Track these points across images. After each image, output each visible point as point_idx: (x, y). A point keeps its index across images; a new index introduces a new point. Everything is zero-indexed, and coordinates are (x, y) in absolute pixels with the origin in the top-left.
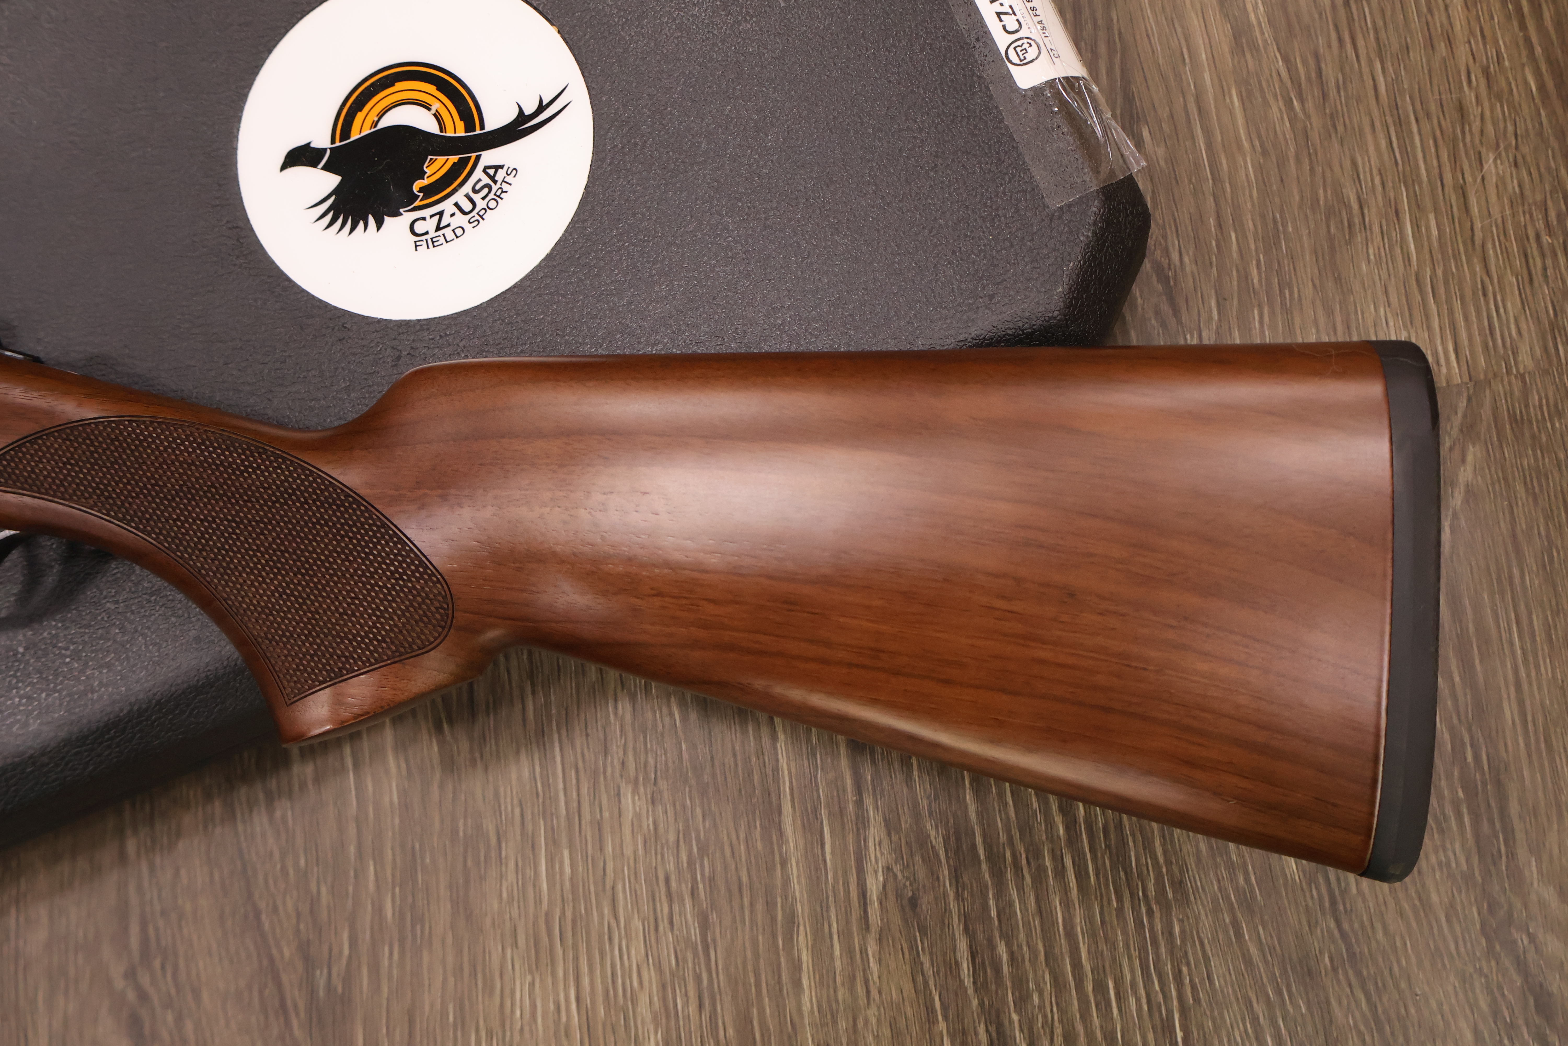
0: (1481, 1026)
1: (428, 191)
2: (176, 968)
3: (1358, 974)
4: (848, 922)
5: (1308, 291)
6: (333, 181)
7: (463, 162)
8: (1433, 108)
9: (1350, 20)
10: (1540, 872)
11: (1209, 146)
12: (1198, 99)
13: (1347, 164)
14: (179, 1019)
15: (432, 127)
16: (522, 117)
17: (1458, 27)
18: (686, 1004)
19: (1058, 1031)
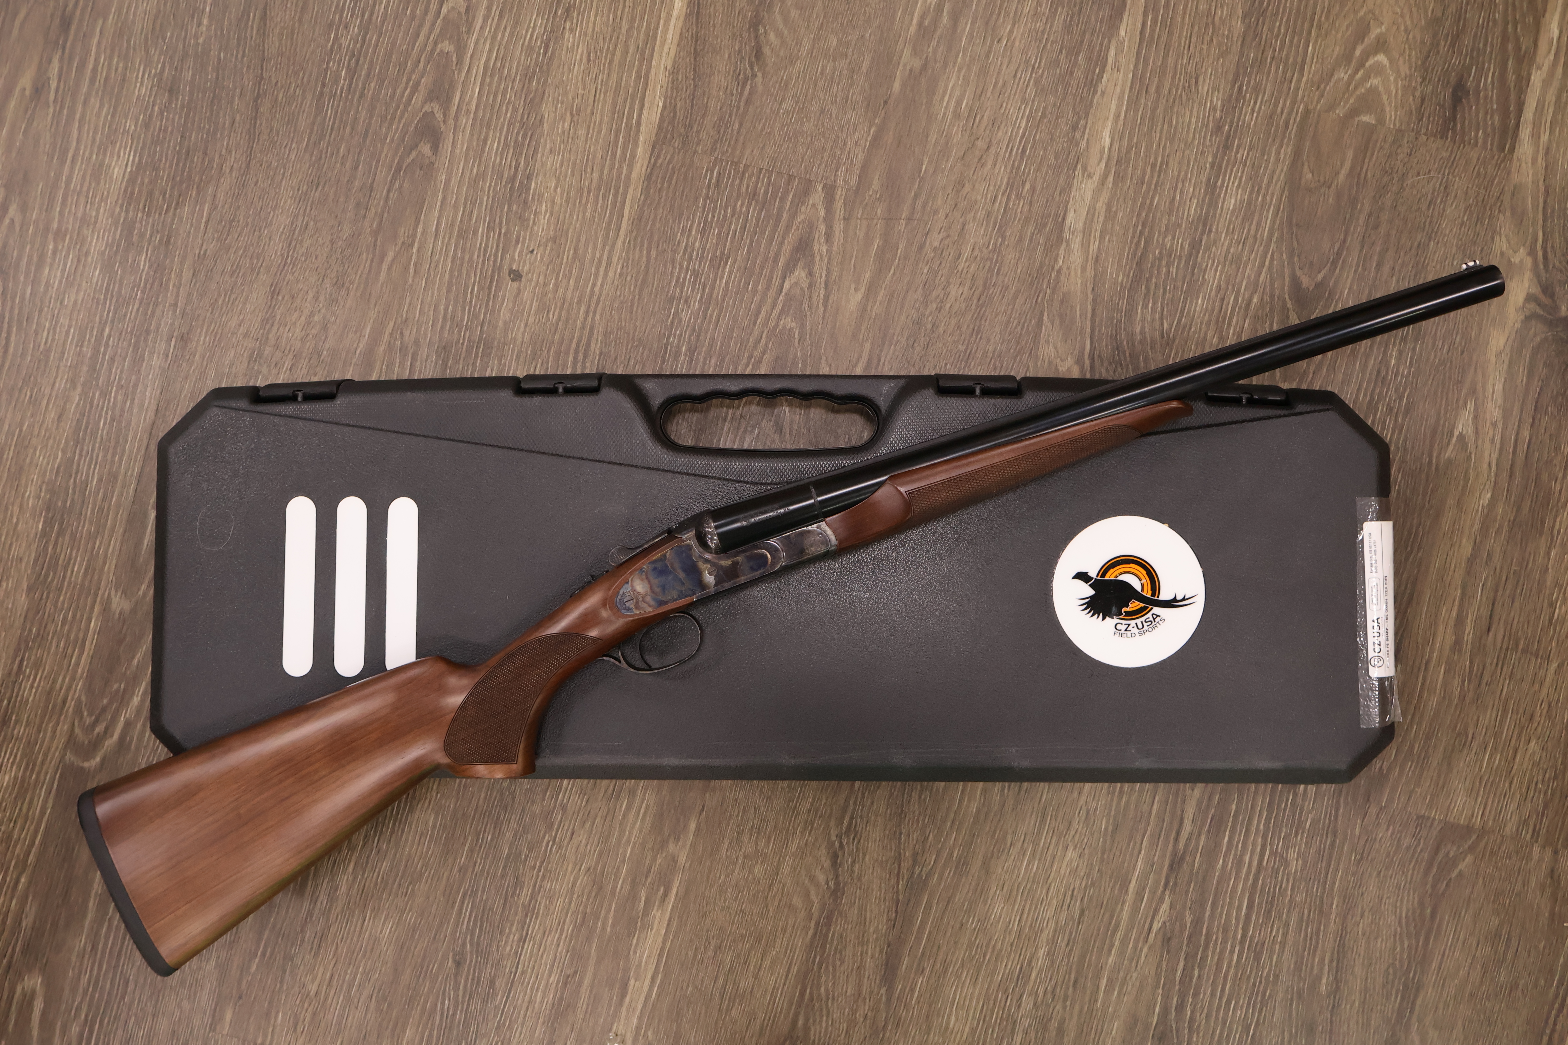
1: (1128, 614)
2: (859, 841)
3: (1330, 1038)
4: (1140, 936)
5: (1435, 763)
6: (1091, 592)
7: (1145, 608)
8: (1521, 711)
9: (1505, 656)
10: (1418, 1029)
11: (1423, 684)
13: (1475, 718)
14: (854, 862)
15: (1139, 588)
16: (1175, 600)
17: (1548, 680)
18: (1062, 941)
19: (1205, 1011)
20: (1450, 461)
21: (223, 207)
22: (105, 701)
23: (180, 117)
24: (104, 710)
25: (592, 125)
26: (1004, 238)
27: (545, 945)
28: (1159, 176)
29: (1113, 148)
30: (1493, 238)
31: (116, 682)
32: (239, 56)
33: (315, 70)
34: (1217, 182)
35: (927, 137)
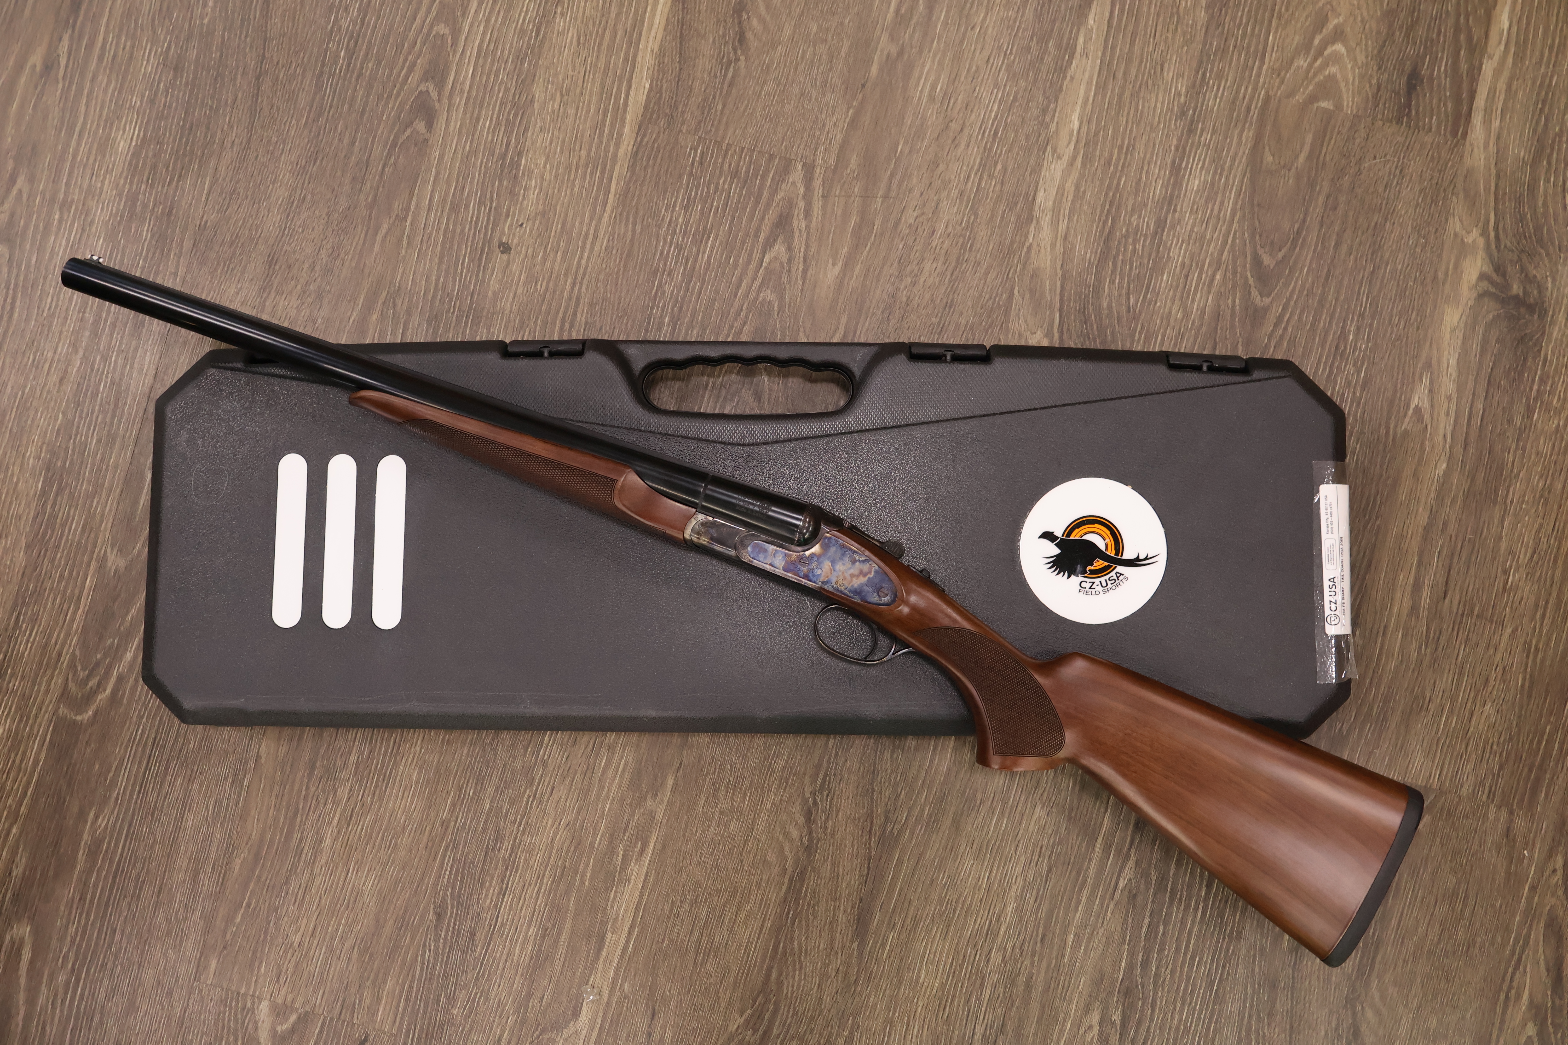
0: (1329, 1032)
1: (1093, 572)
2: (832, 799)
3: (1292, 994)
4: (1106, 893)
5: (1393, 726)
6: (1057, 551)
7: (1109, 567)
8: (1476, 675)
9: (1461, 622)
10: (1377, 985)
11: (1381, 648)
12: (1385, 627)
13: (1432, 681)
14: (827, 819)
15: (1103, 548)
16: (1138, 559)
17: (1502, 644)
18: (1030, 898)
19: (1170, 967)
20: (1406, 432)
21: (224, 179)
22: (99, 656)
23: (185, 94)
24: (97, 664)
25: (581, 105)
26: (976, 215)
27: (525, 899)
28: (1126, 158)
29: (1082, 131)
30: (1447, 220)
31: (110, 638)
32: (243, 36)
33: (315, 50)
34: (1181, 164)
35: (904, 119)
